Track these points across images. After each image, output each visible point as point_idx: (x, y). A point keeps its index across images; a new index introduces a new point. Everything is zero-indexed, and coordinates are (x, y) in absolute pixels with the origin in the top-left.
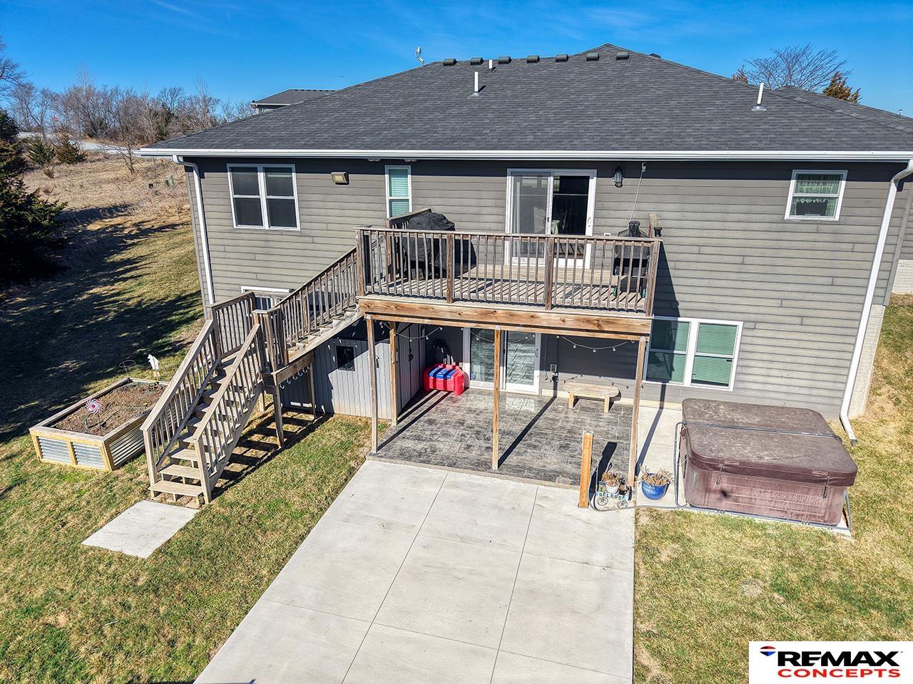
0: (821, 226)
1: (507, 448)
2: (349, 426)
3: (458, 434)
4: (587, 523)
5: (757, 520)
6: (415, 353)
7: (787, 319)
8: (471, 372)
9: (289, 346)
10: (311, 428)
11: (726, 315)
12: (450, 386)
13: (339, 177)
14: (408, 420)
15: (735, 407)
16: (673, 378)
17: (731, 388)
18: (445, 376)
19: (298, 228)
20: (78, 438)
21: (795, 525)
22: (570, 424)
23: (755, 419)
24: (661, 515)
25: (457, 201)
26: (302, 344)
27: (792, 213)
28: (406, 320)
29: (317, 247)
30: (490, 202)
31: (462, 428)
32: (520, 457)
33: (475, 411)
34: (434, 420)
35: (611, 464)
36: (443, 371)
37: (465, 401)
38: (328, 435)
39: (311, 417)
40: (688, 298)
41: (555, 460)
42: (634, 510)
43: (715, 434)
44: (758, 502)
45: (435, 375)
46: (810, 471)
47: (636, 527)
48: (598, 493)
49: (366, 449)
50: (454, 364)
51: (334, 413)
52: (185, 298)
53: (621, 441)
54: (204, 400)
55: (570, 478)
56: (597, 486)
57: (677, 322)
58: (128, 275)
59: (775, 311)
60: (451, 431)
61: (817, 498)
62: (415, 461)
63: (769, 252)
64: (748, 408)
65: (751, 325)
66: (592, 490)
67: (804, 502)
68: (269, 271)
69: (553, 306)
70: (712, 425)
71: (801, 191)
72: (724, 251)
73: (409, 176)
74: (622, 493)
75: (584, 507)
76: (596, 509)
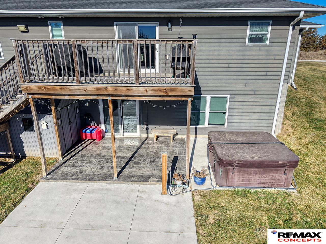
0: (261, 48)
1: (123, 165)
2: (33, 163)
3: (97, 161)
4: (167, 204)
5: (252, 190)
6: (73, 120)
7: (248, 93)
8: (106, 129)
10: (10, 166)
11: (222, 92)
12: (94, 136)
13: (22, 28)
14: (69, 156)
15: (232, 133)
16: (200, 124)
17: (226, 126)
18: (91, 132)
19: (3, 58)
22: (155, 149)
23: (243, 138)
24: (205, 193)
27: (248, 42)
28: (54, 97)
31: (99, 157)
32: (130, 170)
33: (107, 148)
34: (84, 155)
35: (176, 168)
36: (90, 130)
37: (101, 143)
39: (12, 160)
40: (205, 85)
41: (149, 169)
42: (191, 192)
43: (227, 147)
44: (253, 181)
45: (85, 132)
46: (278, 162)
47: (194, 203)
48: (172, 186)
49: (40, 176)
50: (96, 125)
51: (26, 156)
53: (180, 155)
55: (157, 179)
56: (171, 182)
57: (201, 97)
59: (243, 89)
60: (93, 160)
61: (281, 175)
62: (69, 180)
63: (240, 61)
64: (238, 134)
65: (233, 96)
66: (169, 184)
67: (275, 178)
70: (225, 143)
71: (252, 31)
72: (220, 61)
73: (62, 27)
74: (184, 184)
75: (165, 194)
76: (171, 195)
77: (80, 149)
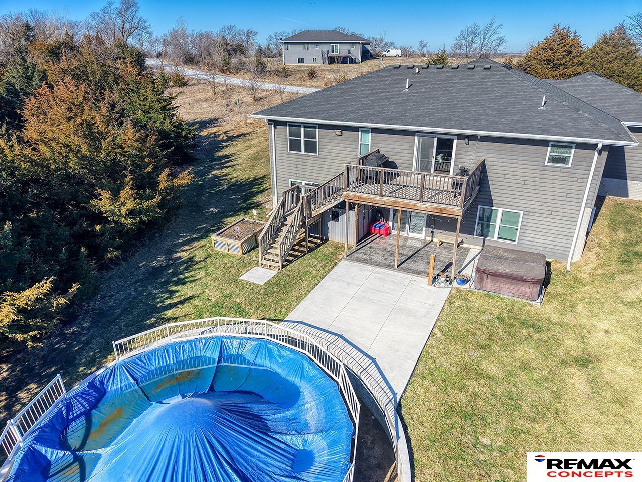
0: (562, 169)
1: (403, 261)
2: (335, 246)
3: (382, 253)
4: (429, 291)
5: (502, 296)
6: (366, 216)
7: (544, 212)
8: (393, 226)
9: (313, 210)
10: (319, 246)
11: (514, 208)
12: (382, 232)
13: (338, 132)
14: (361, 246)
15: (509, 250)
16: (489, 236)
17: (516, 243)
18: (380, 227)
19: (317, 154)
20: (229, 241)
21: (517, 299)
22: (435, 253)
24: (462, 291)
25: (391, 146)
26: (318, 210)
27: (549, 162)
28: (362, 203)
29: (326, 163)
30: (407, 148)
31: (384, 251)
32: (408, 265)
33: (392, 244)
34: (372, 247)
35: (448, 270)
37: (388, 239)
38: (325, 249)
39: (319, 241)
40: (497, 198)
41: (423, 267)
42: (450, 288)
44: (502, 289)
45: (375, 227)
46: (523, 277)
47: (450, 294)
48: (437, 281)
49: (342, 256)
50: (385, 222)
51: (329, 240)
52: (257, 179)
54: (279, 230)
55: (426, 275)
56: (437, 278)
57: (492, 209)
58: (228, 164)
59: (539, 207)
60: (379, 252)
61: (526, 288)
62: (362, 262)
63: (537, 180)
65: (527, 213)
66: (434, 279)
67: (521, 290)
68: (303, 173)
69: (423, 202)
70: (491, 257)
71: (554, 152)
72: (516, 177)
73: (370, 134)
74: (447, 281)
75: (430, 285)
76: (435, 286)
77: (369, 241)
